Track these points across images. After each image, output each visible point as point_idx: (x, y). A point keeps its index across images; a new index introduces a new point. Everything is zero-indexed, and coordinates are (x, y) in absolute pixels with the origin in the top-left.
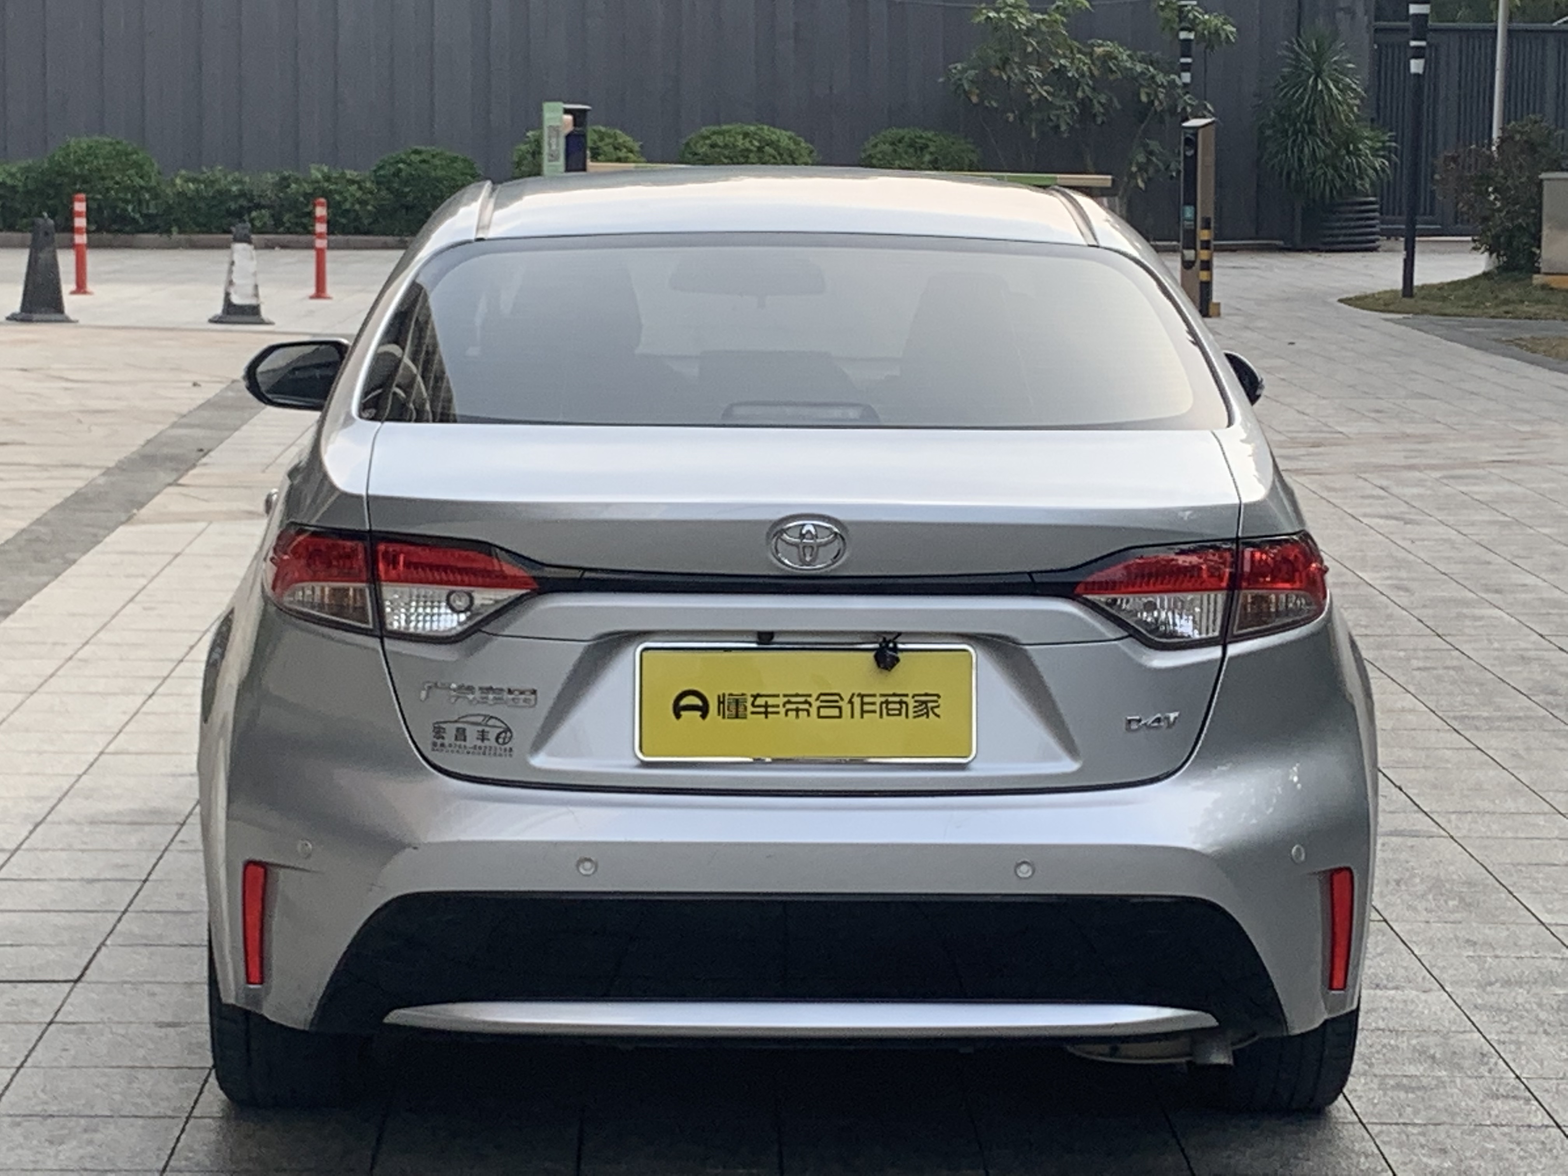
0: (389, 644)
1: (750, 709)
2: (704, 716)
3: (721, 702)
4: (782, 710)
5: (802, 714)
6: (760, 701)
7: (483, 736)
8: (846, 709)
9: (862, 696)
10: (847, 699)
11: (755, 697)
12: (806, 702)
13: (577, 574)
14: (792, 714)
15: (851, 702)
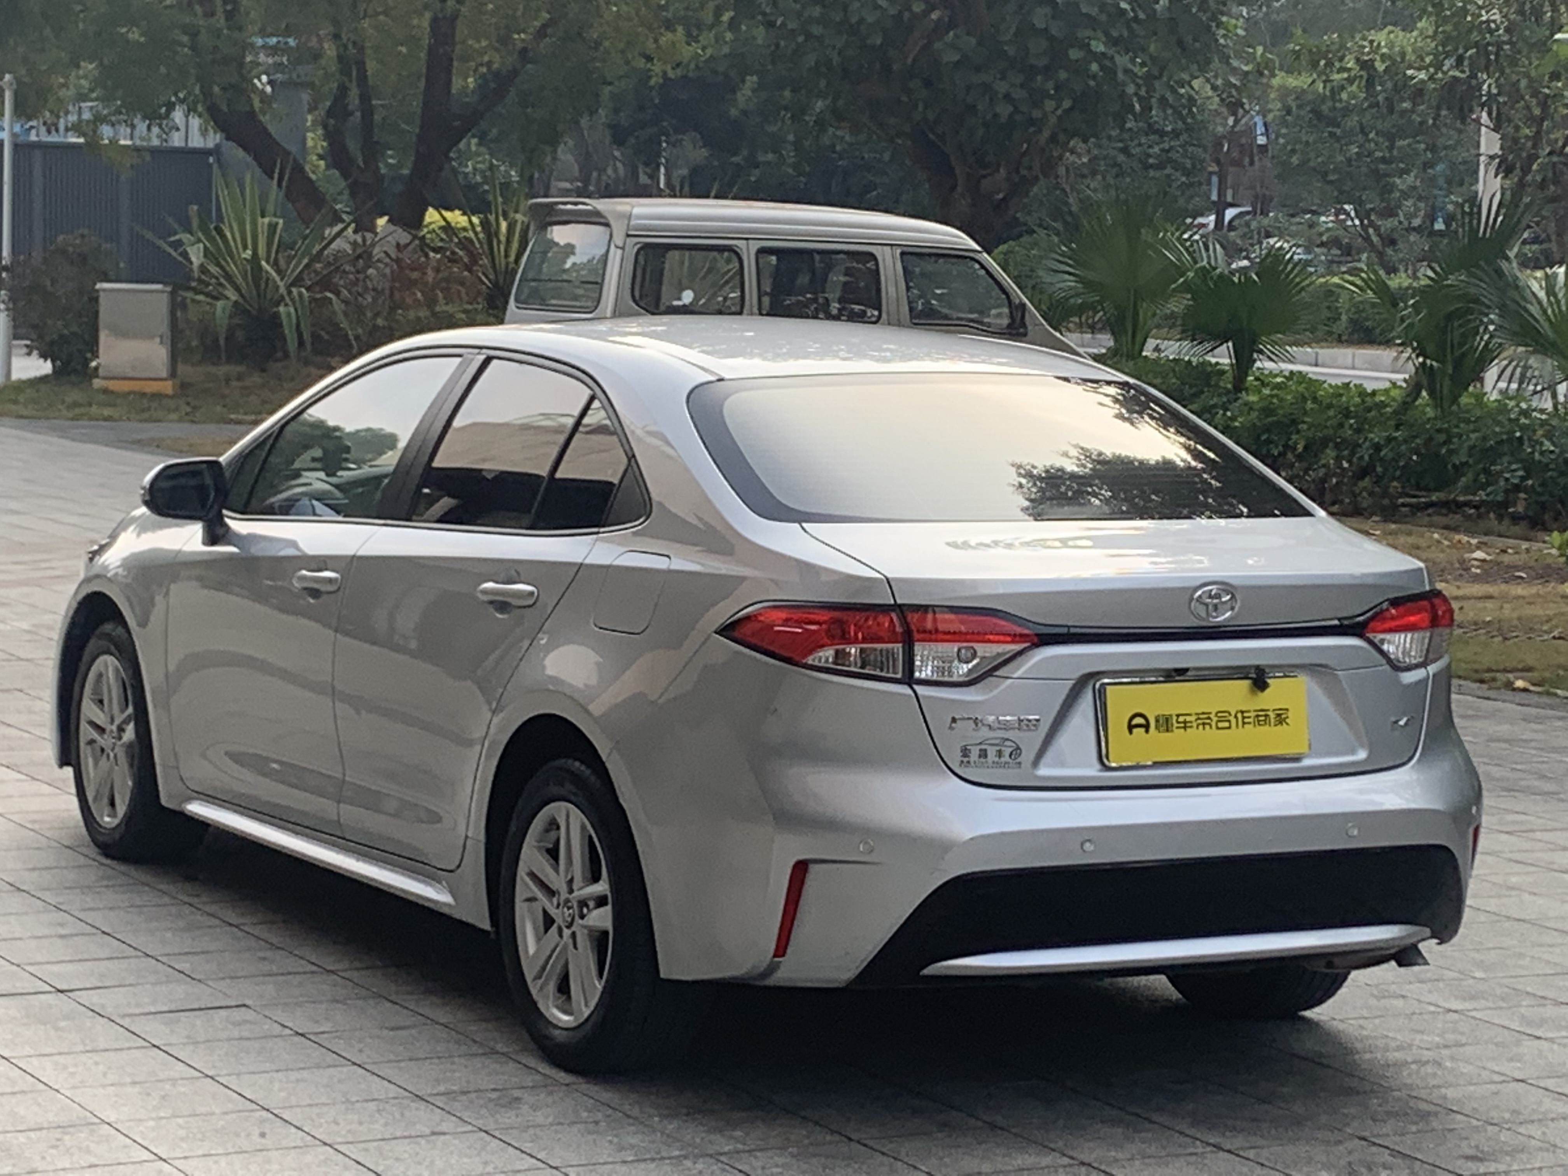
0: (920, 690)
1: (1176, 725)
2: (1147, 731)
3: (1157, 721)
4: (1195, 725)
5: (1207, 727)
6: (1181, 719)
7: (1000, 754)
8: (1233, 721)
9: (1242, 712)
10: (1233, 714)
11: (1178, 716)
12: (1209, 718)
13: (1065, 630)
14: (1201, 727)
15: (1236, 717)
